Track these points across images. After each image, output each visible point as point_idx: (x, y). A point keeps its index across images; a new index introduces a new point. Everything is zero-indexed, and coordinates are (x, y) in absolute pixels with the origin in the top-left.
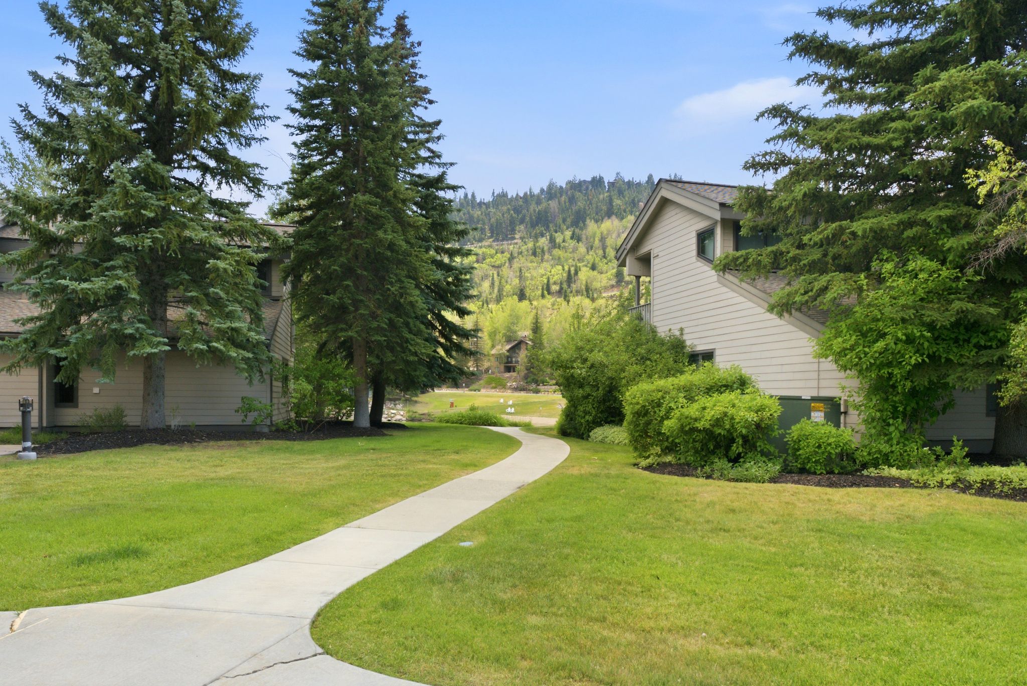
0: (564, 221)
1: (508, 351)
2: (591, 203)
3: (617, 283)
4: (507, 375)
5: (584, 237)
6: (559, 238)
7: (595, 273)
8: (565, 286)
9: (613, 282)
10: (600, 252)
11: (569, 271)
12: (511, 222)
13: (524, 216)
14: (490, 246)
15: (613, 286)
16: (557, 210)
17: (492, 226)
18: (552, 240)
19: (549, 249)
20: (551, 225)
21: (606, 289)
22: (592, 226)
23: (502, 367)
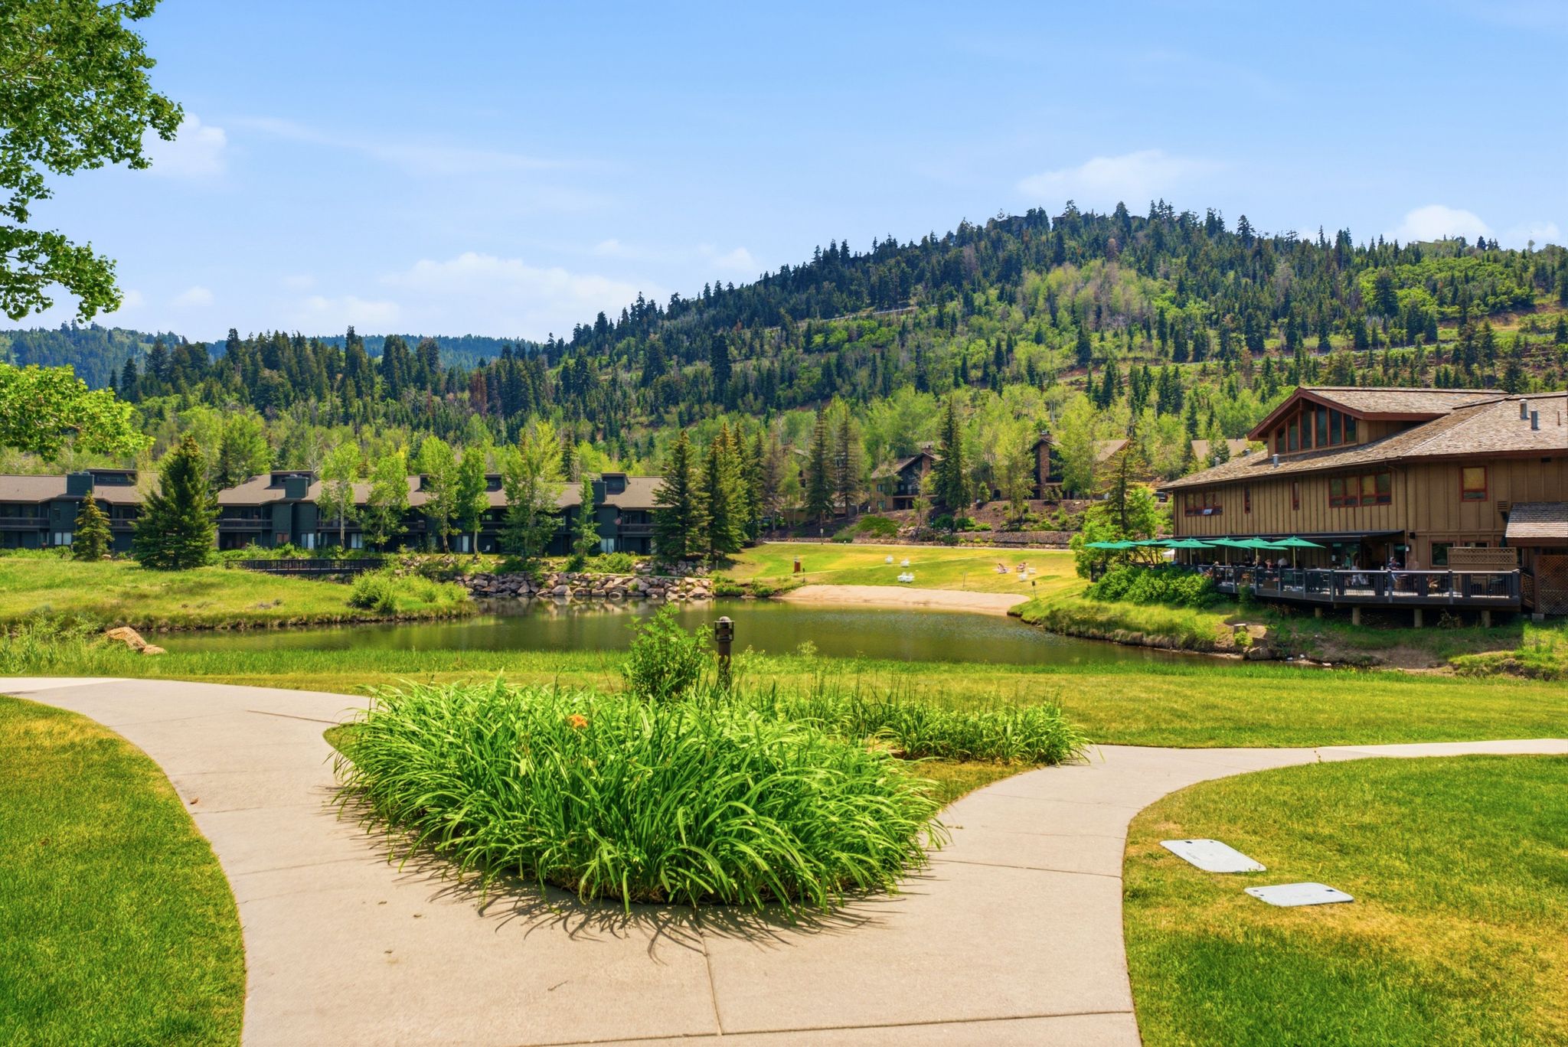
0: (986, 274)
1: (900, 473)
2: (1027, 248)
3: (1079, 362)
4: (900, 513)
5: (1019, 296)
6: (979, 299)
7: (1042, 347)
8: (993, 369)
9: (1073, 361)
10: (1048, 317)
11: (999, 346)
12: (902, 280)
13: (923, 272)
14: (869, 317)
15: (1072, 368)
16: (974, 260)
17: (873, 287)
18: (968, 302)
19: (963, 316)
20: (965, 283)
21: (1061, 372)
22: (1031, 279)
23: (890, 502)
